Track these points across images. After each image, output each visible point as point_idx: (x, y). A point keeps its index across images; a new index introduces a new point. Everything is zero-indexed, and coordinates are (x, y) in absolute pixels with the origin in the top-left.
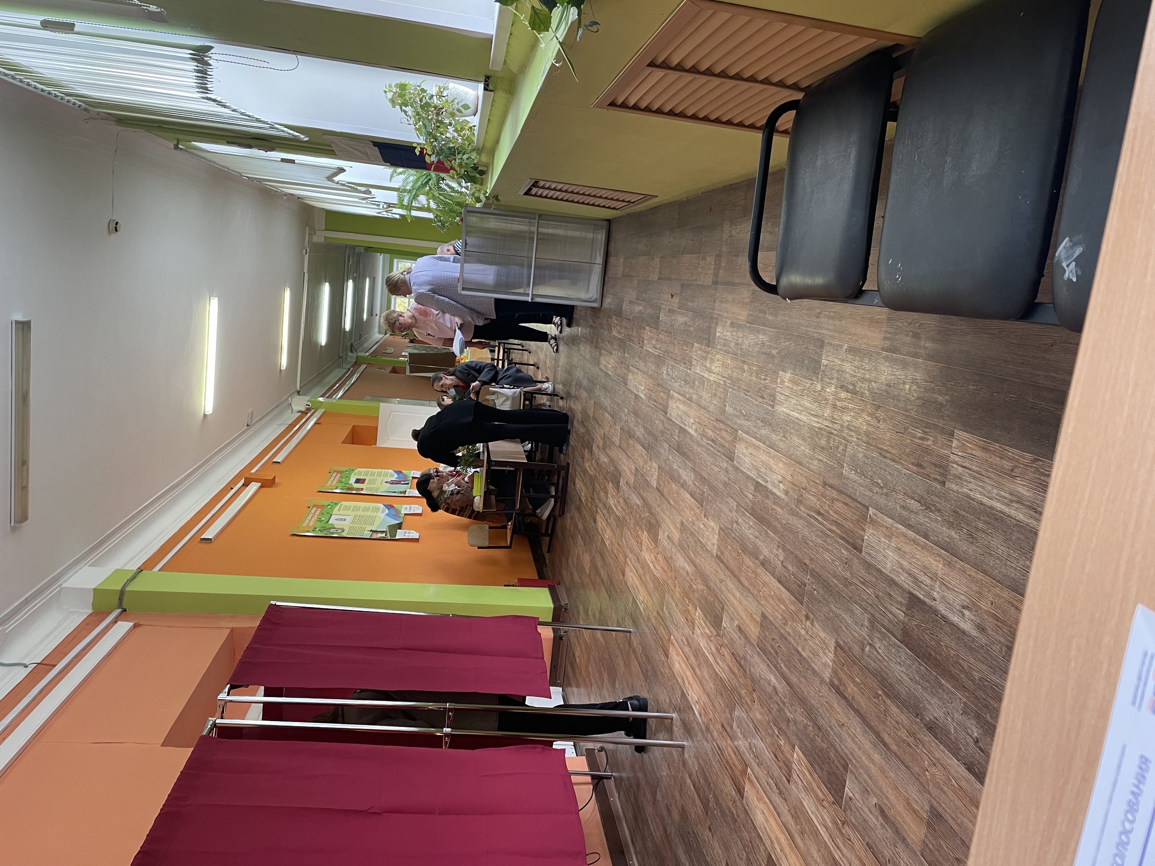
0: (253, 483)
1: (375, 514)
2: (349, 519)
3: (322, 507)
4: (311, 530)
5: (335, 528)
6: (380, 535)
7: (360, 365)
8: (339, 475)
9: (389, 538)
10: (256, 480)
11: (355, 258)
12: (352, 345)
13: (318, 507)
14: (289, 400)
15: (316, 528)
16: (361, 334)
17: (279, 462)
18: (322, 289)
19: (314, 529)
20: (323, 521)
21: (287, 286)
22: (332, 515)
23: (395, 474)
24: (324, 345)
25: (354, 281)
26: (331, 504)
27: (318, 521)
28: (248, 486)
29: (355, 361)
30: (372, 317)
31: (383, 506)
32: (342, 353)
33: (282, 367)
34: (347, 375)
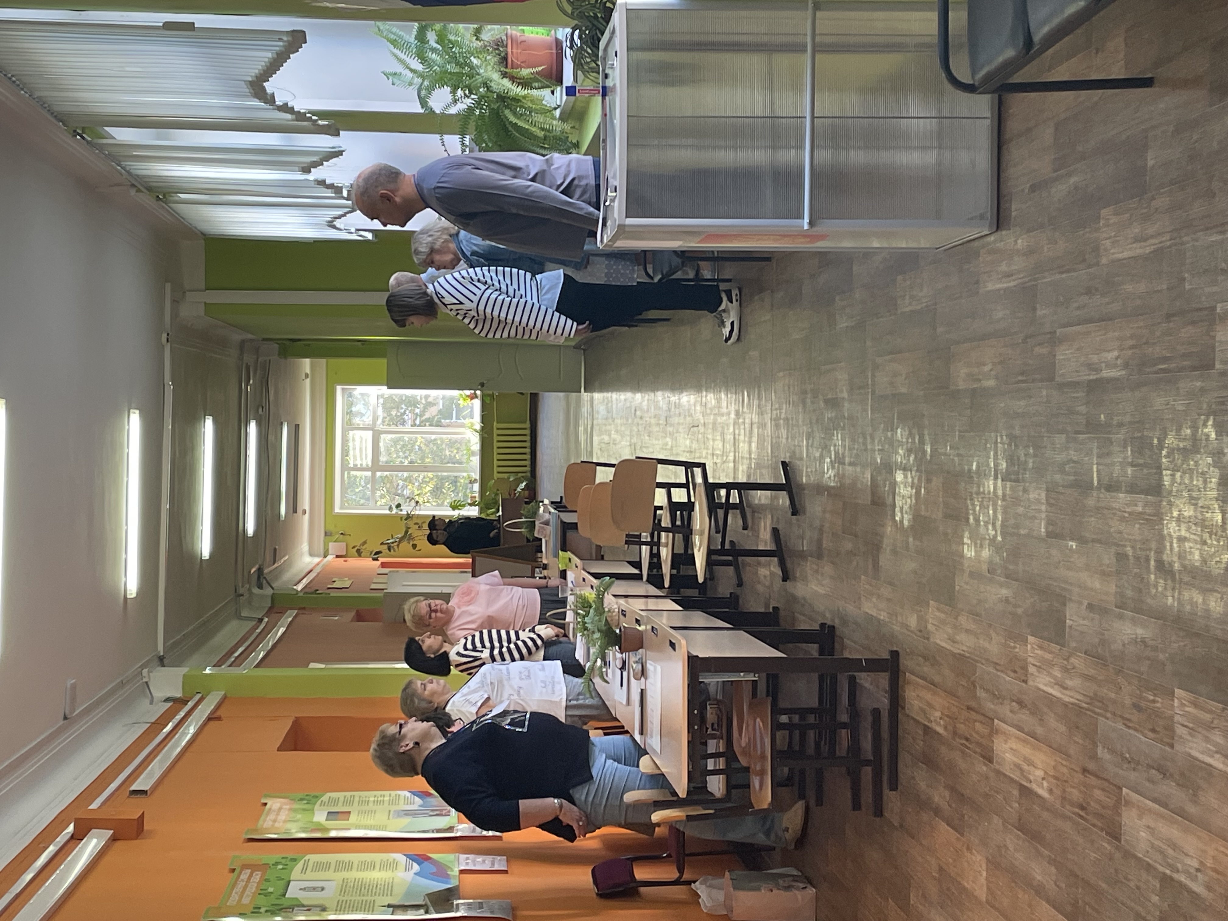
0: (93, 831)
1: (389, 874)
2: (331, 888)
3: (264, 867)
4: (248, 913)
5: (303, 905)
7: (283, 612)
8: (287, 807)
10: (103, 825)
11: (258, 372)
12: (260, 571)
13: (254, 867)
14: (144, 674)
15: (260, 908)
16: (275, 549)
17: (143, 791)
18: (200, 430)
19: (255, 910)
20: (272, 893)
21: (133, 405)
22: (289, 882)
23: (417, 799)
24: (207, 558)
25: (259, 425)
26: (283, 861)
27: (259, 894)
28: (82, 840)
29: (269, 605)
30: (295, 514)
31: (405, 857)
32: (243, 586)
33: (128, 592)
34: (258, 631)
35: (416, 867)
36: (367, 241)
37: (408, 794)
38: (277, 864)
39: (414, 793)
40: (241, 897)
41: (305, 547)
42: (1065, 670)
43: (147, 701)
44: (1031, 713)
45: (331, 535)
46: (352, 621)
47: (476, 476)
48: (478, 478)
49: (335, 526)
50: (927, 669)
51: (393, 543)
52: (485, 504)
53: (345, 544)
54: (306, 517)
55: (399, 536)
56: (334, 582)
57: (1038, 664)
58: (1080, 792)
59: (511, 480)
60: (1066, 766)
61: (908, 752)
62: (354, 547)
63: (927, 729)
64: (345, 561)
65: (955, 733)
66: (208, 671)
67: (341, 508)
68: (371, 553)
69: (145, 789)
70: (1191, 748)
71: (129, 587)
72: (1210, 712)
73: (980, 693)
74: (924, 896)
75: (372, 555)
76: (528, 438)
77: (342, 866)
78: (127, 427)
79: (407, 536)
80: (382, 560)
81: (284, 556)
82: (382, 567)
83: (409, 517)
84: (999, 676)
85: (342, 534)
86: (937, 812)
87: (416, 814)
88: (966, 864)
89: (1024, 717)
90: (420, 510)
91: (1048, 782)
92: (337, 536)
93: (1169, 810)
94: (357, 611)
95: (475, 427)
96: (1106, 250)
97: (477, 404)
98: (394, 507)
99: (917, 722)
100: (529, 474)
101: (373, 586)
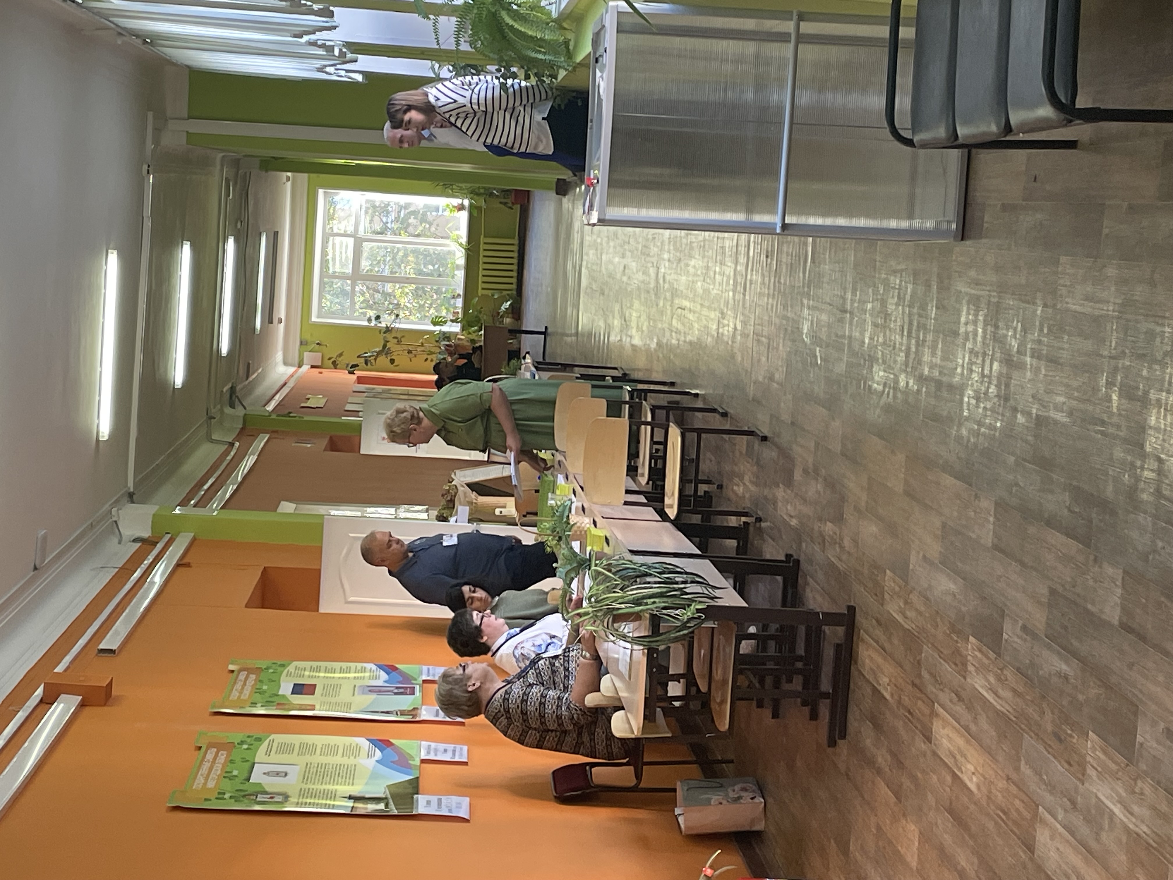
0: (63, 696)
1: (352, 761)
2: (295, 774)
3: (229, 746)
4: (213, 798)
5: (266, 793)
6: (371, 807)
7: (254, 436)
8: (253, 677)
9: (396, 812)
10: (71, 690)
11: (238, 186)
12: (233, 390)
13: (220, 746)
14: (113, 513)
15: (224, 794)
16: (249, 364)
17: (111, 650)
18: (177, 255)
19: (220, 796)
20: (236, 776)
21: (111, 246)
22: (254, 764)
23: (382, 673)
24: (180, 386)
25: (237, 241)
26: (249, 740)
27: (225, 777)
28: (53, 704)
29: (241, 426)
30: (271, 325)
31: (368, 742)
32: (214, 408)
33: (101, 434)
34: (229, 458)
35: (378, 754)
36: (356, 83)
37: (374, 667)
38: (242, 743)
39: (380, 667)
40: (207, 779)
41: (279, 356)
42: (999, 679)
43: (116, 540)
44: (967, 708)
45: (306, 344)
46: (325, 450)
47: (460, 291)
48: (461, 293)
49: (311, 335)
50: (878, 632)
51: (370, 357)
52: (468, 323)
53: (320, 354)
54: (282, 326)
55: (378, 350)
56: (308, 399)
57: (977, 665)
58: (1004, 797)
59: (496, 297)
60: (993, 769)
61: (857, 706)
62: (329, 359)
63: (876, 691)
64: (321, 373)
65: (899, 702)
66: (177, 511)
67: (318, 317)
68: (348, 365)
69: (114, 647)
70: (1098, 790)
71: (101, 429)
72: (1116, 763)
73: (925, 674)
74: (862, 848)
75: (349, 368)
76: (515, 255)
77: (306, 749)
78: (105, 267)
79: (385, 350)
80: (358, 373)
81: (257, 369)
82: (359, 383)
83: (388, 330)
84: (940, 663)
85: (318, 344)
86: (879, 771)
87: (380, 691)
88: (901, 829)
89: (959, 709)
90: (400, 323)
91: (978, 778)
92: (313, 346)
93: (1075, 839)
94: (331, 438)
95: (460, 241)
96: (1061, 296)
97: (464, 217)
98: (373, 319)
99: (868, 681)
100: (515, 292)
101: (349, 407)
